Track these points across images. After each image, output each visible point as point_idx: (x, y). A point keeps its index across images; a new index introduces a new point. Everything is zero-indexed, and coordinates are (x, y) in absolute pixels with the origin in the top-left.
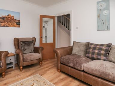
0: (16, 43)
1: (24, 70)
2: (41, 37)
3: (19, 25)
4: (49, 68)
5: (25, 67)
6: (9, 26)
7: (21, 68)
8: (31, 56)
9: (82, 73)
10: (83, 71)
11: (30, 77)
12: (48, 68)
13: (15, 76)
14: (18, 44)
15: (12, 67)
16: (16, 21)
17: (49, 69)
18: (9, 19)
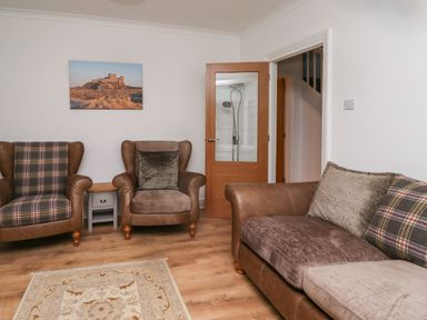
0: (128, 155)
1: (135, 238)
2: (210, 143)
3: (141, 102)
4: (218, 249)
5: (138, 230)
6: (109, 106)
7: (127, 229)
8: (155, 201)
9: (299, 299)
10: (301, 292)
11: (138, 262)
12: (212, 249)
13: (104, 249)
14: (134, 158)
15: (111, 223)
16: (132, 92)
17: (215, 252)
18: (110, 86)
